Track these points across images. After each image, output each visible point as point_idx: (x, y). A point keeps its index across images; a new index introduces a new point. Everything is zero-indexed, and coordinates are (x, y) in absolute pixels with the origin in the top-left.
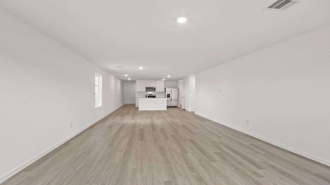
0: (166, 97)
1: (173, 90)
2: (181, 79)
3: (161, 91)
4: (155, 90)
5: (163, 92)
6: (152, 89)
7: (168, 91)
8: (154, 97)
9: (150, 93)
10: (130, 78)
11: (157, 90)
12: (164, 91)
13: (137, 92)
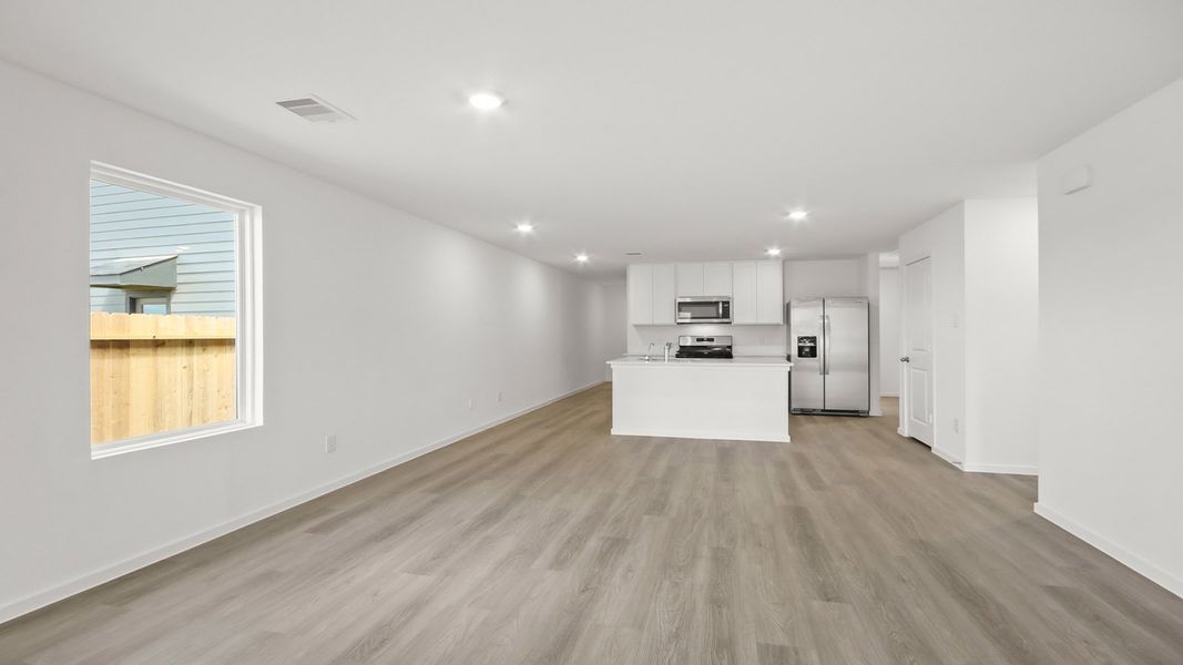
0: (794, 352)
1: (837, 314)
2: (891, 244)
3: (760, 322)
4: (726, 314)
5: (778, 325)
6: (711, 311)
7: (805, 321)
8: (726, 354)
9: (706, 330)
10: (588, 253)
11: (737, 315)
12: (779, 319)
13: (636, 326)
